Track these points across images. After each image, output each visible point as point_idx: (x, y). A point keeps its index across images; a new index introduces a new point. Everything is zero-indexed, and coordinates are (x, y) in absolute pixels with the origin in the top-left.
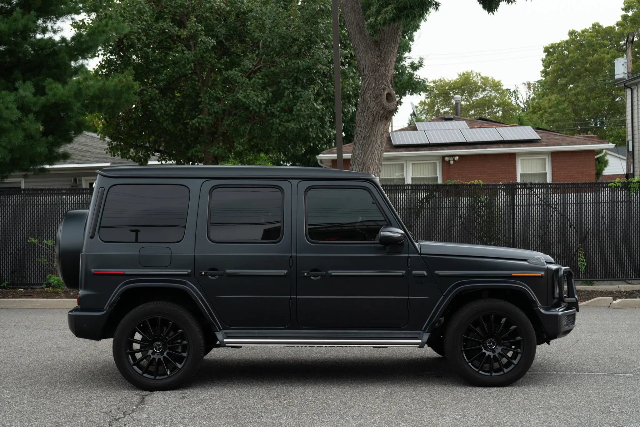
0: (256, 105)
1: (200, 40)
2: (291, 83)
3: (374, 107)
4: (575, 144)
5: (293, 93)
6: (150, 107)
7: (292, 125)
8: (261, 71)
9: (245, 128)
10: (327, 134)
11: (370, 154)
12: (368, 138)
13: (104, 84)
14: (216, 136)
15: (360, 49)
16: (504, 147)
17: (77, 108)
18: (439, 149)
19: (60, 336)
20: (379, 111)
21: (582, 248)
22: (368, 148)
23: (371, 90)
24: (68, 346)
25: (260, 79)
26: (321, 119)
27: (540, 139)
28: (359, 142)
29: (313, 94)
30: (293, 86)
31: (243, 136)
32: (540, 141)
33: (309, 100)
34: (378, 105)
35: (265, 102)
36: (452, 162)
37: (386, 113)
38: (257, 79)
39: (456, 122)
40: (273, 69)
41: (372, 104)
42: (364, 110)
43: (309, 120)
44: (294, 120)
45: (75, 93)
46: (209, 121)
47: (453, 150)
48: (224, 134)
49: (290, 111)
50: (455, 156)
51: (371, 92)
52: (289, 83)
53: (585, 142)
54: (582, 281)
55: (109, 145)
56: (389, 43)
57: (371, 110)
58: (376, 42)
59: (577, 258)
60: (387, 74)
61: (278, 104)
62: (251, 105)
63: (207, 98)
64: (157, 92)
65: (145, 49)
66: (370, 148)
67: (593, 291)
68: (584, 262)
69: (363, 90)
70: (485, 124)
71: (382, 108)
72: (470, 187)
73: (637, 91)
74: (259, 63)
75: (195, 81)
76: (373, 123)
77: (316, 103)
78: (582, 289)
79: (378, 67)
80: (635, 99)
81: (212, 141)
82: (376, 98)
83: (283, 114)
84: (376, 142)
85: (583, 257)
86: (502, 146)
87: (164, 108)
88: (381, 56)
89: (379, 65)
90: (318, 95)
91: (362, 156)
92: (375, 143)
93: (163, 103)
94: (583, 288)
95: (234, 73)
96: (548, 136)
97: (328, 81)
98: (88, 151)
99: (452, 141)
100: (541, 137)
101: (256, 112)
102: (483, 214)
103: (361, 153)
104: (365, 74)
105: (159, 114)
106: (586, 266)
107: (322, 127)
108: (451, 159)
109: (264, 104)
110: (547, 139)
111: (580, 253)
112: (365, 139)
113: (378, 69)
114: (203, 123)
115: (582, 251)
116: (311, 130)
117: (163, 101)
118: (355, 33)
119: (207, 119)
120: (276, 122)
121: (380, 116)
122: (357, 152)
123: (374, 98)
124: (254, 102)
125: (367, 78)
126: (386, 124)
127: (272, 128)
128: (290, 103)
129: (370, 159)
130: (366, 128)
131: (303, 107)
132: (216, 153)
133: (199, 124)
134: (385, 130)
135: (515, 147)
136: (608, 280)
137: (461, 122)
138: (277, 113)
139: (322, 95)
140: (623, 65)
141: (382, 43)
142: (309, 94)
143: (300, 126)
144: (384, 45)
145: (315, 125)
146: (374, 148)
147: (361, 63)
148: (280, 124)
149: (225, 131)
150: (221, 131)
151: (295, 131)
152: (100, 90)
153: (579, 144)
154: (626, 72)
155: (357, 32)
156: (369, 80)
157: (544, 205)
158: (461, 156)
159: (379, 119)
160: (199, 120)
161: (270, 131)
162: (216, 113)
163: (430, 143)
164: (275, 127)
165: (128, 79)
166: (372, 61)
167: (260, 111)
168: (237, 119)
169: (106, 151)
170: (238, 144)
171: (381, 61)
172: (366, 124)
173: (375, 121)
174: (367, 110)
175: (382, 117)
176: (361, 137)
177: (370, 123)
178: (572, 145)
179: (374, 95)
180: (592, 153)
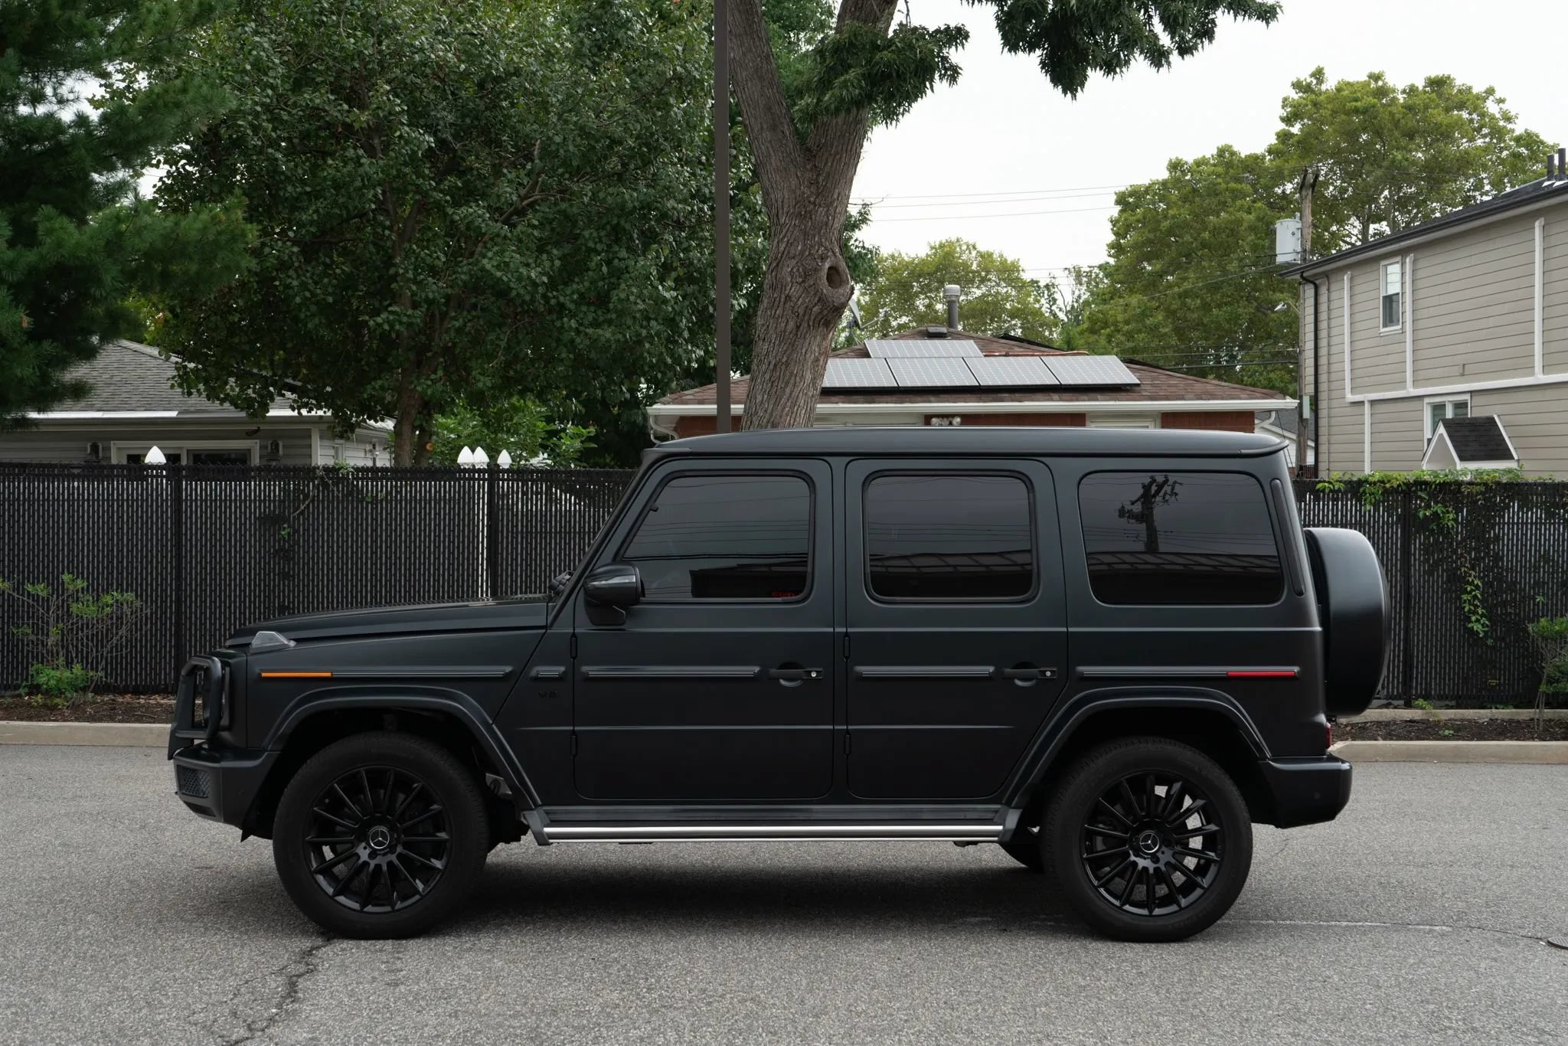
0: (525, 287)
1: (398, 133)
2: (604, 239)
3: (800, 296)
4: (1214, 397)
5: (609, 263)
6: (277, 283)
7: (607, 333)
8: (536, 211)
9: (498, 338)
10: (684, 356)
11: (789, 404)
12: (783, 367)
13: (177, 224)
14: (429, 354)
15: (771, 164)
16: (1061, 400)
17: (113, 278)
18: (919, 399)
19: (67, 815)
20: (811, 306)
22: (783, 390)
23: (793, 258)
24: (88, 841)
25: (534, 227)
26: (671, 322)
27: (1138, 385)
28: (763, 375)
29: (657, 265)
30: (609, 246)
31: (491, 357)
32: (1137, 388)
33: (647, 277)
34: (808, 293)
35: (545, 279)
37: (825, 312)
38: (529, 226)
39: (955, 342)
40: (564, 206)
41: (794, 291)
42: (777, 303)
43: (644, 323)
44: (610, 322)
45: (108, 243)
46: (414, 320)
47: (948, 402)
48: (447, 351)
49: (602, 301)
50: (953, 416)
51: (794, 262)
52: (600, 238)
53: (1233, 392)
55: (177, 370)
56: (837, 153)
57: (792, 304)
58: (809, 150)
60: (831, 223)
61: (575, 286)
62: (512, 285)
63: (412, 267)
64: (295, 249)
65: (270, 150)
66: (788, 391)
69: (776, 258)
70: (1017, 349)
71: (817, 299)
73: (1329, 289)
74: (533, 188)
75: (384, 228)
76: (797, 335)
77: (663, 286)
79: (812, 206)
80: (1323, 308)
81: (419, 364)
82: (806, 276)
83: (584, 308)
86: (1056, 396)
87: (311, 287)
88: (818, 182)
89: (814, 204)
90: (665, 269)
91: (771, 407)
92: (801, 379)
93: (308, 275)
95: (476, 212)
96: (1153, 379)
97: (688, 238)
98: (125, 382)
99: (947, 383)
100: (1139, 379)
101: (524, 302)
104: (782, 221)
105: (298, 300)
107: (670, 340)
108: (946, 422)
109: (543, 283)
110: (1153, 385)
112: (778, 369)
113: (810, 212)
114: (401, 323)
116: (647, 345)
117: (307, 271)
118: (762, 128)
119: (409, 316)
120: (571, 327)
121: (812, 318)
122: (759, 398)
123: (800, 277)
124: (520, 279)
125: (784, 231)
126: (824, 338)
127: (558, 340)
128: (601, 284)
130: (779, 345)
131: (632, 293)
132: (429, 392)
133: (392, 326)
134: (823, 350)
135: (1085, 400)
137: (964, 342)
138: (572, 306)
139: (675, 269)
140: (1293, 234)
141: (820, 154)
142: (647, 263)
143: (625, 336)
144: (824, 158)
145: (658, 334)
146: (797, 390)
147: (773, 196)
148: (578, 332)
149: (450, 344)
150: (441, 344)
151: (613, 347)
152: (166, 238)
153: (1223, 399)
154: (1299, 249)
155: (765, 126)
156: (789, 235)
158: (967, 417)
159: (811, 323)
160: (391, 317)
161: (554, 345)
162: (430, 302)
163: (899, 387)
164: (566, 337)
165: (233, 217)
166: (798, 192)
167: (533, 300)
168: (478, 318)
169: (170, 382)
170: (480, 373)
171: (818, 194)
172: (781, 334)
173: (802, 328)
174: (785, 304)
175: (817, 321)
176: (769, 363)
177: (790, 333)
178: (1206, 399)
179: (801, 270)
180: (1248, 417)
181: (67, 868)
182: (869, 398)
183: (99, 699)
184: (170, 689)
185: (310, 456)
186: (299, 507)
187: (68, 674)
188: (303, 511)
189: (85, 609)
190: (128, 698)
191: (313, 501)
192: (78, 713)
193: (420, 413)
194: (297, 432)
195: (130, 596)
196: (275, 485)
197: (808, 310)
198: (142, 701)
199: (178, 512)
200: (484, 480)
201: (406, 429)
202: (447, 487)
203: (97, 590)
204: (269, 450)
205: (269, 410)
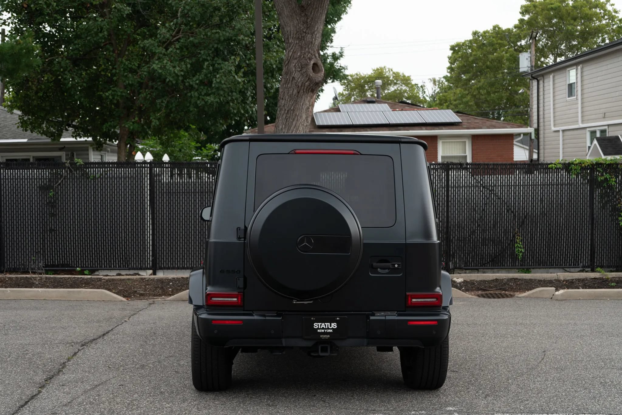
0: (173, 77)
1: (114, 6)
2: (211, 55)
3: (299, 78)
4: (495, 127)
5: (213, 65)
6: (60, 77)
7: (211, 99)
8: (179, 42)
9: (162, 102)
10: (249, 109)
11: (295, 129)
12: (292, 112)
14: (132, 110)
15: (284, 13)
16: (426, 130)
18: (362, 130)
20: (304, 82)
21: (519, 233)
22: (292, 122)
23: (296, 59)
25: (177, 49)
26: (242, 93)
27: (461, 123)
28: (282, 116)
29: (234, 66)
31: (160, 110)
32: (460, 124)
33: (230, 72)
34: (303, 76)
35: (182, 73)
37: (311, 85)
38: (175, 49)
39: (379, 105)
40: (191, 39)
41: (297, 75)
42: (288, 81)
43: (230, 94)
44: (212, 93)
46: (124, 94)
48: (140, 108)
49: (209, 83)
51: (296, 61)
52: (209, 54)
53: (505, 125)
54: (519, 268)
55: (20, 119)
56: (316, 8)
57: (296, 81)
58: (303, 7)
59: (515, 244)
60: (314, 42)
61: (197, 77)
62: (167, 76)
63: (122, 69)
64: (67, 61)
65: (55, 15)
66: (294, 123)
67: (531, 280)
68: (521, 248)
69: (288, 59)
70: (406, 108)
71: (307, 79)
73: (543, 82)
74: (178, 32)
76: (298, 96)
77: (237, 76)
78: (519, 278)
79: (304, 34)
80: (541, 90)
81: (128, 116)
82: (302, 68)
83: (202, 87)
84: (301, 117)
85: (521, 243)
86: (424, 128)
87: (76, 79)
88: (307, 22)
89: (306, 33)
90: (239, 67)
94: (520, 276)
95: (150, 42)
96: (468, 120)
97: (250, 54)
98: (5, 126)
99: (375, 122)
100: (462, 120)
101: (173, 84)
103: (285, 128)
104: (290, 41)
106: (523, 253)
107: (244, 101)
109: (181, 75)
110: (468, 123)
111: (517, 238)
112: (289, 113)
113: (304, 37)
114: (118, 96)
115: (519, 236)
116: (231, 104)
117: (74, 72)
119: (121, 92)
120: (195, 96)
121: (306, 88)
122: (280, 127)
123: (299, 68)
124: (170, 74)
125: (291, 46)
126: (312, 97)
127: (190, 102)
128: (209, 75)
130: (290, 101)
131: (223, 79)
132: (131, 128)
133: (113, 97)
134: (311, 104)
135: (437, 130)
136: (546, 268)
137: (383, 105)
138: (196, 86)
139: (243, 67)
140: (527, 59)
141: (308, 8)
142: (229, 66)
143: (220, 99)
144: (310, 10)
145: (236, 99)
146: (298, 123)
147: (286, 29)
148: (199, 98)
149: (141, 105)
150: (137, 105)
151: (215, 105)
153: (499, 128)
154: (529, 66)
156: (293, 48)
157: (480, 186)
159: (305, 91)
160: (113, 93)
161: (188, 105)
162: (131, 85)
163: (353, 125)
164: (193, 101)
166: (298, 27)
167: (177, 83)
168: (153, 92)
169: (18, 125)
170: (154, 118)
171: (307, 28)
172: (291, 96)
173: (300, 93)
174: (292, 81)
175: (308, 89)
176: (285, 110)
177: (295, 95)
178: (492, 129)
179: (299, 65)
180: (511, 137)
182: (339, 129)
185: (88, 159)
186: (58, 182)
188: (60, 183)
191: (65, 179)
193: (129, 137)
194: (82, 148)
196: (46, 171)
197: (303, 84)
200: (147, 167)
201: (123, 145)
202: (130, 171)
204: (70, 156)
205: (61, 138)
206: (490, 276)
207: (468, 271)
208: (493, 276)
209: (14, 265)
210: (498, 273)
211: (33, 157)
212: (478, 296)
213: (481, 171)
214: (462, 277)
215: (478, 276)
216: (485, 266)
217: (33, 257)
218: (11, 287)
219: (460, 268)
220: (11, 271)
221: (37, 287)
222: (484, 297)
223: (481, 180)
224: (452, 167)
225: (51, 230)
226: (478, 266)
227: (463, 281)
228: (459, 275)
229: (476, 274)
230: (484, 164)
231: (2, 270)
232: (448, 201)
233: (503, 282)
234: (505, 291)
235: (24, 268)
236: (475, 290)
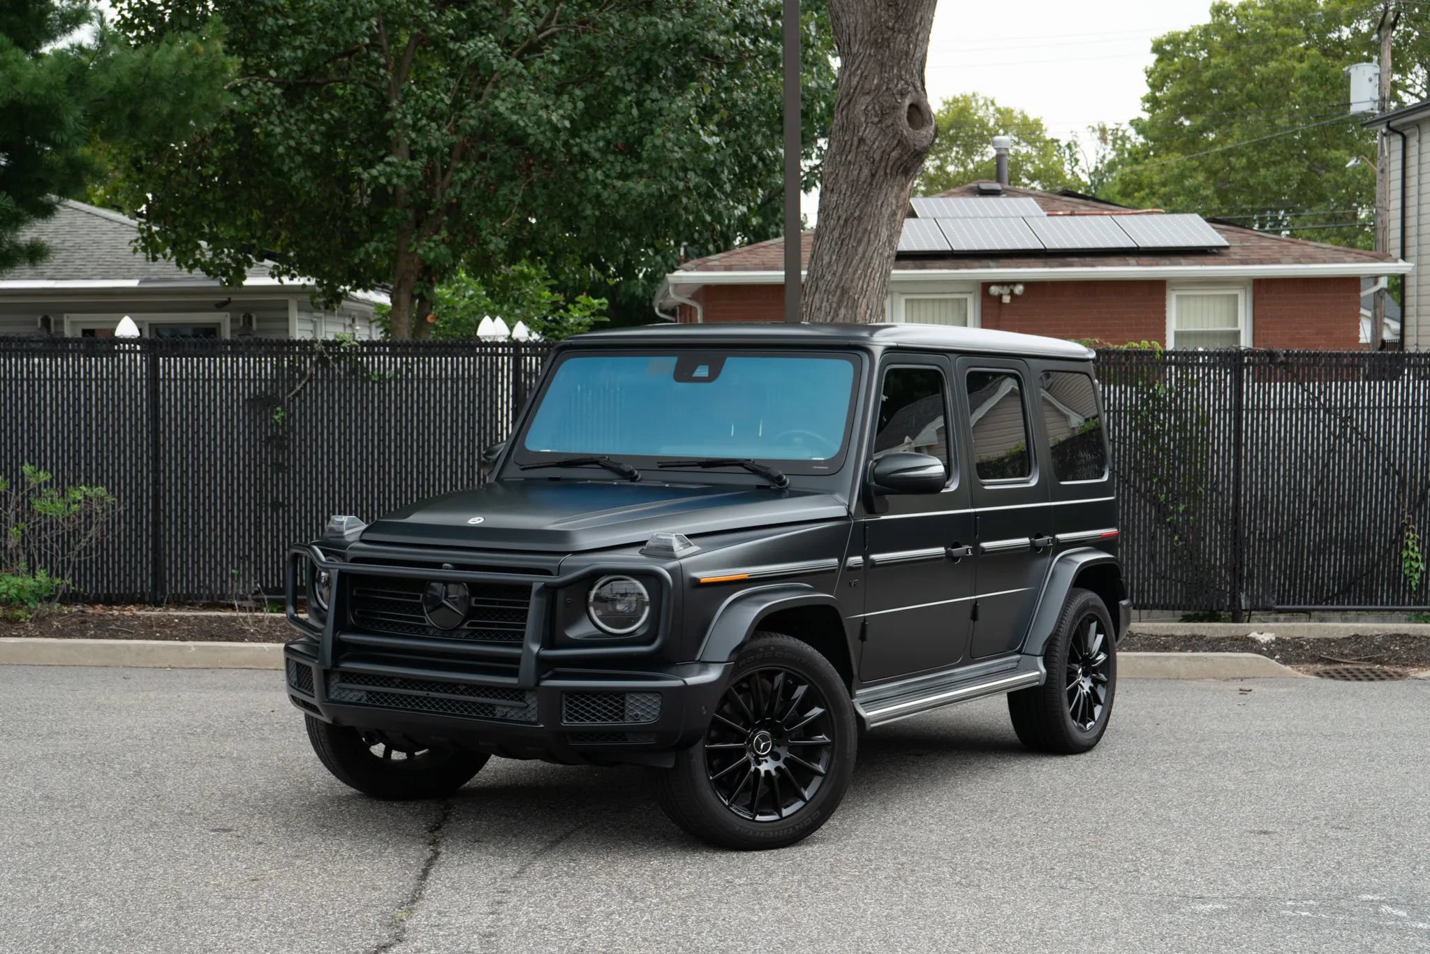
0: (543, 133)
2: (633, 77)
3: (876, 139)
4: (1313, 260)
5: (639, 104)
6: (257, 130)
7: (638, 187)
8: (555, 45)
9: (512, 193)
10: (725, 213)
11: (861, 266)
12: (855, 222)
13: (148, 56)
14: (431, 212)
16: (1138, 265)
17: (76, 119)
18: (977, 264)
19: (45, 757)
20: (888, 150)
21: (1414, 524)
22: (856, 249)
23: (868, 93)
24: (75, 792)
25: (554, 62)
26: (711, 173)
27: (1226, 247)
28: (831, 232)
29: (697, 106)
30: (640, 86)
31: (501, 214)
32: (1224, 251)
33: (686, 120)
34: (886, 135)
35: (567, 124)
36: (1007, 299)
37: (905, 158)
38: (549, 63)
39: (1012, 200)
40: (587, 39)
41: (869, 133)
42: (847, 147)
43: (681, 174)
44: (641, 174)
45: (70, 77)
46: (414, 172)
47: (1009, 267)
48: (453, 209)
49: (631, 148)
50: (1015, 283)
51: (869, 98)
52: (629, 76)
53: (1338, 255)
54: (1412, 610)
55: (141, 230)
57: (866, 148)
59: (1401, 551)
60: (912, 52)
61: (600, 132)
62: (529, 131)
63: (411, 111)
64: (278, 91)
66: (860, 250)
68: (1417, 560)
69: (848, 94)
70: (1082, 208)
71: (896, 142)
72: (1127, 360)
73: (1419, 141)
74: (549, 19)
75: (379, 66)
76: (871, 184)
77: (704, 131)
78: (1411, 633)
79: (890, 33)
80: (1413, 161)
81: (418, 224)
82: (883, 115)
83: (611, 158)
84: (877, 234)
85: (1416, 549)
86: (1132, 260)
87: (296, 134)
89: (893, 29)
90: (706, 112)
91: (840, 270)
92: (876, 237)
93: (292, 121)
94: (1414, 629)
95: (482, 45)
96: (1243, 240)
97: (730, 76)
98: (78, 247)
99: (1008, 246)
100: (1227, 241)
101: (542, 150)
102: (1158, 430)
103: (837, 261)
104: (855, 50)
105: (281, 149)
106: (1422, 573)
107: (710, 195)
108: (1006, 290)
109: (565, 128)
110: (1243, 248)
111: (1409, 537)
112: (849, 225)
113: (888, 39)
114: (399, 176)
115: (1413, 533)
116: (684, 201)
117: (291, 116)
119: (408, 168)
120: (597, 180)
121: (891, 163)
122: (826, 259)
123: (876, 115)
124: (538, 123)
125: (857, 63)
126: (902, 188)
127: (581, 195)
128: (630, 129)
129: (859, 279)
131: (669, 140)
132: (432, 255)
133: (389, 181)
134: (901, 202)
135: (1165, 265)
137: (1022, 200)
138: (597, 155)
139: (717, 112)
140: (1370, 80)
142: (684, 103)
143: (659, 189)
145: (697, 187)
146: (871, 249)
147: (843, 21)
148: (605, 186)
149: (454, 201)
151: (646, 202)
152: (135, 72)
153: (1325, 262)
154: (1377, 97)
156: (862, 66)
157: (1319, 409)
158: (1030, 285)
159: (888, 171)
160: (388, 169)
161: (576, 200)
162: (431, 151)
163: (953, 251)
164: (590, 191)
165: (212, 49)
166: (874, 16)
167: (553, 148)
168: (489, 169)
169: (135, 244)
170: (490, 233)
171: (898, 18)
172: (854, 185)
173: (877, 176)
174: (857, 148)
175: (895, 167)
176: (839, 218)
177: (864, 182)
178: (1305, 263)
179: (877, 107)
180: (1352, 283)
181: (54, 830)
182: (918, 263)
183: (66, 610)
184: (147, 599)
185: (287, 330)
186: (294, 387)
187: (30, 582)
188: (300, 391)
189: (50, 505)
190: (99, 609)
191: (310, 380)
192: (43, 627)
193: (419, 279)
194: (275, 304)
195: (101, 490)
196: (266, 361)
197: (885, 154)
198: (116, 613)
199: (154, 393)
200: (509, 355)
201: (404, 298)
202: (464, 364)
203: (61, 485)
204: (241, 324)
205: (245, 278)
206: (1338, 628)
207: (1282, 616)
208: (1347, 629)
209: (188, 586)
210: (1357, 621)
211: (150, 325)
212: (1317, 674)
213: (1320, 370)
214: (1271, 630)
215: (1310, 629)
216: (1327, 604)
217: (233, 568)
218: (194, 639)
219: (1267, 609)
220: (179, 602)
221: (253, 638)
222: (1332, 677)
223: (1320, 393)
224: (1249, 360)
225: (276, 505)
226: (1310, 604)
227: (1274, 638)
228: (1263, 624)
229: (1306, 624)
230: (1330, 355)
231: (159, 598)
232: (1238, 444)
233: (1372, 643)
234: (1381, 663)
235: (211, 596)
236: (1306, 661)
